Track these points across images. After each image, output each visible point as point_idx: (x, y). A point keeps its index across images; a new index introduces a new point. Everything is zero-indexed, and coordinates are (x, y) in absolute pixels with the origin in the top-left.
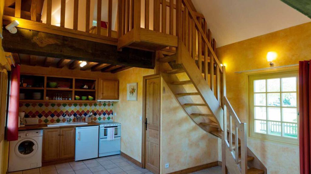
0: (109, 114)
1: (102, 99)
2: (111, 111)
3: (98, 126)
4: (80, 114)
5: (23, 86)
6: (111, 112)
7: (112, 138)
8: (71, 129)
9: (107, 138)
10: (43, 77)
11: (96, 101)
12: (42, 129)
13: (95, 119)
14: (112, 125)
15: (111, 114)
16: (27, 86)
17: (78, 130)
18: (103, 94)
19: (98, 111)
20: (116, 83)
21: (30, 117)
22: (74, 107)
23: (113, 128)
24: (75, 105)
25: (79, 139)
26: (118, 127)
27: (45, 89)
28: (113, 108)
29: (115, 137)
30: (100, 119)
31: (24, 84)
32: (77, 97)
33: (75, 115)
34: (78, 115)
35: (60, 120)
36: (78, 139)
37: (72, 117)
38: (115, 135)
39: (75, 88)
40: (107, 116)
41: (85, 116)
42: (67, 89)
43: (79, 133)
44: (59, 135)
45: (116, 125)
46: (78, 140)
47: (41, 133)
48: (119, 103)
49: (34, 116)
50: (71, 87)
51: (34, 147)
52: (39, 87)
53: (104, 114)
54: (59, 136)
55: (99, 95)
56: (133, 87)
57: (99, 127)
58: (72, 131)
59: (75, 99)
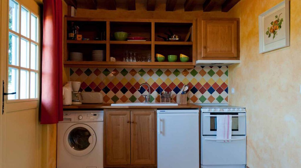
0: (220, 91)
1: (204, 58)
2: (224, 85)
3: (198, 111)
4: (168, 90)
5: (76, 39)
6: (224, 88)
7: (228, 138)
8: (147, 112)
9: (216, 135)
10: (105, 23)
11: (194, 63)
12: (102, 109)
13: (195, 99)
14: (226, 111)
15: (224, 92)
16: (82, 39)
17: (160, 115)
18: (205, 48)
19: (198, 84)
20: (234, 26)
21: (93, 91)
22: (158, 76)
23: (229, 117)
24: (159, 73)
25: (163, 133)
26: (239, 115)
27: (108, 43)
28: (227, 80)
29: (232, 135)
30: (203, 99)
31: (78, 36)
32: (159, 56)
33: (159, 90)
34: (164, 92)
35: (136, 99)
36: (161, 132)
37: (155, 94)
38: (233, 130)
39: (156, 40)
40: (216, 94)
41: (177, 92)
42: (144, 42)
43: (162, 121)
44: (128, 122)
45: (236, 111)
46: (161, 135)
47: (101, 116)
48: (239, 66)
49: (97, 90)
50: (150, 40)
51: (90, 140)
52: (100, 39)
53: (211, 91)
54: (129, 124)
55: (199, 51)
56: (276, 17)
57: (200, 112)
58: (151, 117)
59: (156, 60)
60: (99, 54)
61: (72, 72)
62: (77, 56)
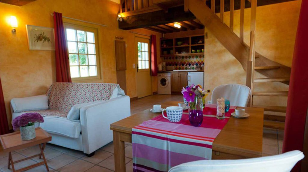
3: (203, 73)
5: (164, 47)
8: (185, 73)
10: (173, 40)
12: (170, 72)
16: (166, 46)
17: (189, 74)
24: (197, 57)
27: (174, 47)
32: (193, 50)
33: (197, 65)
34: (199, 65)
37: (195, 66)
39: (191, 44)
42: (187, 45)
47: (169, 74)
50: (189, 44)
51: (166, 82)
52: (171, 46)
54: (179, 77)
58: (186, 75)
59: (192, 52)
60: (171, 51)
61: (165, 59)
62: (165, 52)
